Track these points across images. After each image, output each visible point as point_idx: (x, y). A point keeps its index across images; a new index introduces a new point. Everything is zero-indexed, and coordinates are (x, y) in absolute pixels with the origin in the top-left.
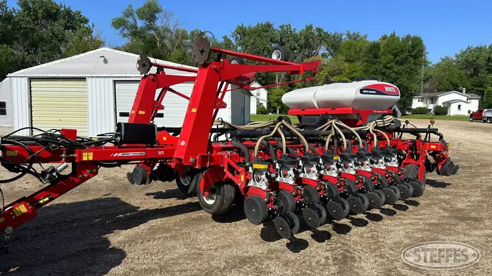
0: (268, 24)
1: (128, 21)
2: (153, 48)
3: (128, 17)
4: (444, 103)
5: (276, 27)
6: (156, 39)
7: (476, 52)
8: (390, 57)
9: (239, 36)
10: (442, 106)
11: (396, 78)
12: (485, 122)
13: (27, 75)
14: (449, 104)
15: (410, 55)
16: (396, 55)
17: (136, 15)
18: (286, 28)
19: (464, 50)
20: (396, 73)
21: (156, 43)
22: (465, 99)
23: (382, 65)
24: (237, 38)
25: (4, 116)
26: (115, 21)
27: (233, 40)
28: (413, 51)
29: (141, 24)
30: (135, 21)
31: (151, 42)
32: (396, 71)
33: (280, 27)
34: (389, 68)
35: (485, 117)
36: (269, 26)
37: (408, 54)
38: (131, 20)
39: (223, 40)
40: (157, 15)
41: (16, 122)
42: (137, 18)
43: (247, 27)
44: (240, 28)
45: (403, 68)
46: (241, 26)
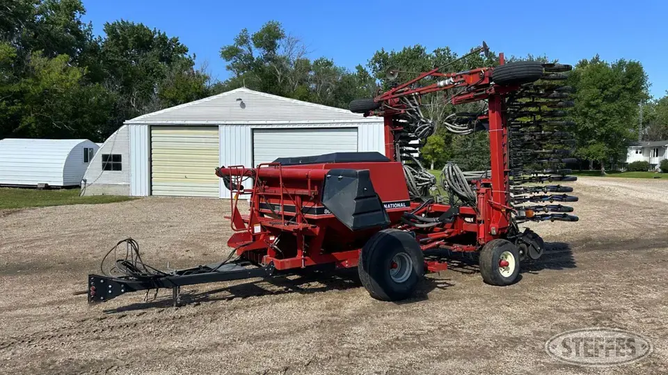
1: (242, 51)
2: (273, 84)
3: (241, 45)
5: (429, 51)
6: (276, 73)
8: (595, 90)
9: (377, 65)
11: (604, 120)
13: (147, 122)
15: (624, 88)
16: (604, 88)
17: (252, 42)
18: (442, 53)
21: (276, 78)
23: (583, 102)
24: (375, 67)
25: (119, 172)
26: (225, 50)
27: (370, 71)
28: (629, 82)
29: (258, 53)
30: (251, 50)
31: (271, 77)
32: (604, 110)
33: (435, 51)
34: (594, 106)
36: (419, 50)
37: (621, 86)
38: (245, 49)
39: (356, 71)
40: (278, 42)
41: (133, 179)
42: (253, 46)
43: (390, 53)
44: (380, 55)
45: (614, 106)
46: (380, 52)
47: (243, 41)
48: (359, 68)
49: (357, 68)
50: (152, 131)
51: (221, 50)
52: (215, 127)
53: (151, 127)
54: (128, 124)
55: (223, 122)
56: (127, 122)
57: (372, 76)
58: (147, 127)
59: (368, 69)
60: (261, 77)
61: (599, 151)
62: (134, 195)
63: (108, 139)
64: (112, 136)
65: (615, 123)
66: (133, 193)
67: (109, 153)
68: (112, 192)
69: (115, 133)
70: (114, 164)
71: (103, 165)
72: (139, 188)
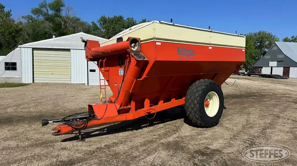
0: (121, 17)
1: (43, 11)
2: (60, 29)
3: (42, 8)
5: (125, 19)
6: (61, 23)
9: (102, 22)
12: (239, 75)
13: (31, 47)
17: (48, 7)
18: (130, 20)
21: (61, 26)
24: (101, 23)
25: (15, 71)
26: (33, 10)
27: (98, 25)
29: (51, 12)
30: (47, 11)
31: (59, 25)
33: (127, 19)
35: (240, 73)
36: (121, 18)
38: (44, 10)
39: (91, 24)
40: (61, 8)
41: (23, 74)
42: (49, 9)
43: (107, 18)
44: (103, 18)
46: (103, 17)
47: (43, 6)
48: (93, 23)
49: (92, 23)
50: (34, 51)
51: (31, 10)
52: (69, 50)
53: (34, 49)
54: (20, 47)
56: (20, 46)
57: (99, 27)
58: (31, 49)
59: (97, 24)
60: (53, 24)
62: (24, 82)
63: (9, 54)
64: (11, 53)
66: (24, 81)
67: (9, 62)
68: (11, 81)
69: (13, 52)
70: (12, 67)
71: (6, 68)
72: (27, 79)
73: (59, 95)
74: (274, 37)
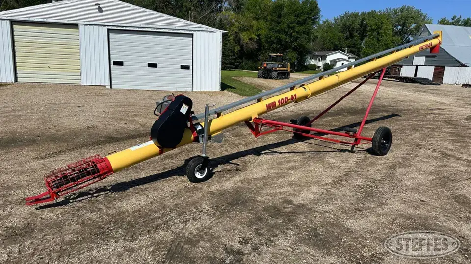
4: (331, 61)
7: (352, 17)
8: (293, 17)
10: (330, 64)
11: (297, 37)
14: (335, 62)
15: (308, 17)
16: (297, 16)
19: (343, 15)
20: (297, 32)
22: (347, 58)
23: (286, 25)
28: (311, 13)
32: (297, 30)
34: (292, 28)
37: (307, 16)
45: (302, 28)
52: (75, 26)
55: (83, 23)
58: (9, 22)
61: (293, 57)
65: (302, 40)
72: (4, 75)
73: (55, 104)
74: (425, 16)
